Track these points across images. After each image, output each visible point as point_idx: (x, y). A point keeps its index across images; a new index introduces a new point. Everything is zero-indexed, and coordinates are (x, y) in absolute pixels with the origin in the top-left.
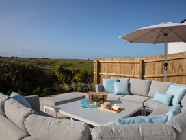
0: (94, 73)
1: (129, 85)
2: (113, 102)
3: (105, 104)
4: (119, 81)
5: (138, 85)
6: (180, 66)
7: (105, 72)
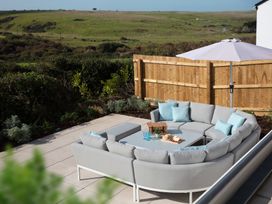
0: (136, 79)
1: (189, 110)
2: (173, 132)
3: (167, 136)
4: (177, 105)
5: (200, 109)
6: (265, 74)
7: (153, 78)
